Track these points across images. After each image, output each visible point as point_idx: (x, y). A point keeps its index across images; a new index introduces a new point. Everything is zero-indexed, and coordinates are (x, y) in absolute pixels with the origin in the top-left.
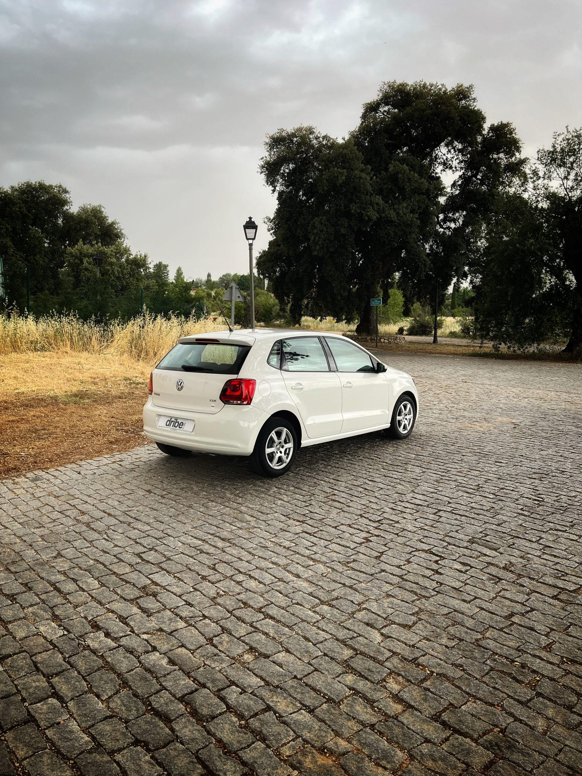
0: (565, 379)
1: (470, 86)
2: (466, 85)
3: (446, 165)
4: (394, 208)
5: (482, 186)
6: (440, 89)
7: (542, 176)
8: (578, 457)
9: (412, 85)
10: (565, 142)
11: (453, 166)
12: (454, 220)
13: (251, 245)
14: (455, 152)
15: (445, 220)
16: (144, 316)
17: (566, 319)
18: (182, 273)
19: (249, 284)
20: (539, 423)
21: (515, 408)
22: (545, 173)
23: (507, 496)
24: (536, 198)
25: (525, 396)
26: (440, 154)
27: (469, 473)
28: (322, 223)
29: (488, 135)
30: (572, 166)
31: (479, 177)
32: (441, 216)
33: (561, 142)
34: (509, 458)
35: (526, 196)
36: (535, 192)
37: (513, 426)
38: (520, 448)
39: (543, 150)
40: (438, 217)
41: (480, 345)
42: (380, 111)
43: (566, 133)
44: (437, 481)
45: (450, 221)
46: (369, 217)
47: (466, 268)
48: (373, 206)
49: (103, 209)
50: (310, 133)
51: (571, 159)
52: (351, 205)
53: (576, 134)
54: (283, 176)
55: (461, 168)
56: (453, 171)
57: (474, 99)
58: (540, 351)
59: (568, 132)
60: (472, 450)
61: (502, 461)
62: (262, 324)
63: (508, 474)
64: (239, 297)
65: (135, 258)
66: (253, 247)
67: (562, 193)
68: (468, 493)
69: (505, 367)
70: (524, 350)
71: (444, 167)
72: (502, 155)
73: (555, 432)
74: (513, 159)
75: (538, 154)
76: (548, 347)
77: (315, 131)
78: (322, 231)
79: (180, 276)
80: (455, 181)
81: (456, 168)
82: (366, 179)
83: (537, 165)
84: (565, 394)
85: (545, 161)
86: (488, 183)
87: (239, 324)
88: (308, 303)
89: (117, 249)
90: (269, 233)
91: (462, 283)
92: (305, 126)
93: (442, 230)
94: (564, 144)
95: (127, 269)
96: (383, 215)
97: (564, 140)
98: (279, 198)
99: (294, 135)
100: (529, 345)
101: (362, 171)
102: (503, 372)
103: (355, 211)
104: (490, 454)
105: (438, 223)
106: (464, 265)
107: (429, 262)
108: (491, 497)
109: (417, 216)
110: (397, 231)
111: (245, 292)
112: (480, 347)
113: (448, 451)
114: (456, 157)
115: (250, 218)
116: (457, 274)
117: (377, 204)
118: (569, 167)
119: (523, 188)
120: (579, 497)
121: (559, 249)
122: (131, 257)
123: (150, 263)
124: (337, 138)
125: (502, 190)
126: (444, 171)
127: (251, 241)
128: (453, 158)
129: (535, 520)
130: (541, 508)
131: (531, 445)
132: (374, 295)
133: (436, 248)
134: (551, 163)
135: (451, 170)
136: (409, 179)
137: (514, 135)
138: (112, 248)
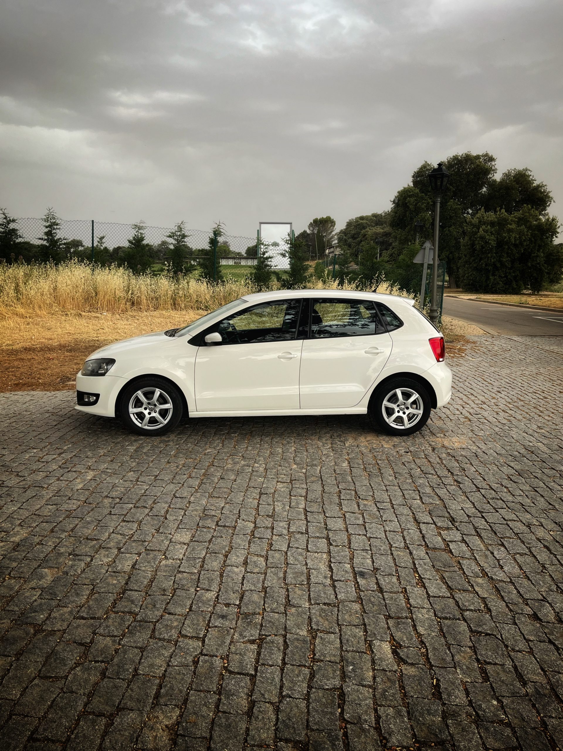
49: (530, 173)
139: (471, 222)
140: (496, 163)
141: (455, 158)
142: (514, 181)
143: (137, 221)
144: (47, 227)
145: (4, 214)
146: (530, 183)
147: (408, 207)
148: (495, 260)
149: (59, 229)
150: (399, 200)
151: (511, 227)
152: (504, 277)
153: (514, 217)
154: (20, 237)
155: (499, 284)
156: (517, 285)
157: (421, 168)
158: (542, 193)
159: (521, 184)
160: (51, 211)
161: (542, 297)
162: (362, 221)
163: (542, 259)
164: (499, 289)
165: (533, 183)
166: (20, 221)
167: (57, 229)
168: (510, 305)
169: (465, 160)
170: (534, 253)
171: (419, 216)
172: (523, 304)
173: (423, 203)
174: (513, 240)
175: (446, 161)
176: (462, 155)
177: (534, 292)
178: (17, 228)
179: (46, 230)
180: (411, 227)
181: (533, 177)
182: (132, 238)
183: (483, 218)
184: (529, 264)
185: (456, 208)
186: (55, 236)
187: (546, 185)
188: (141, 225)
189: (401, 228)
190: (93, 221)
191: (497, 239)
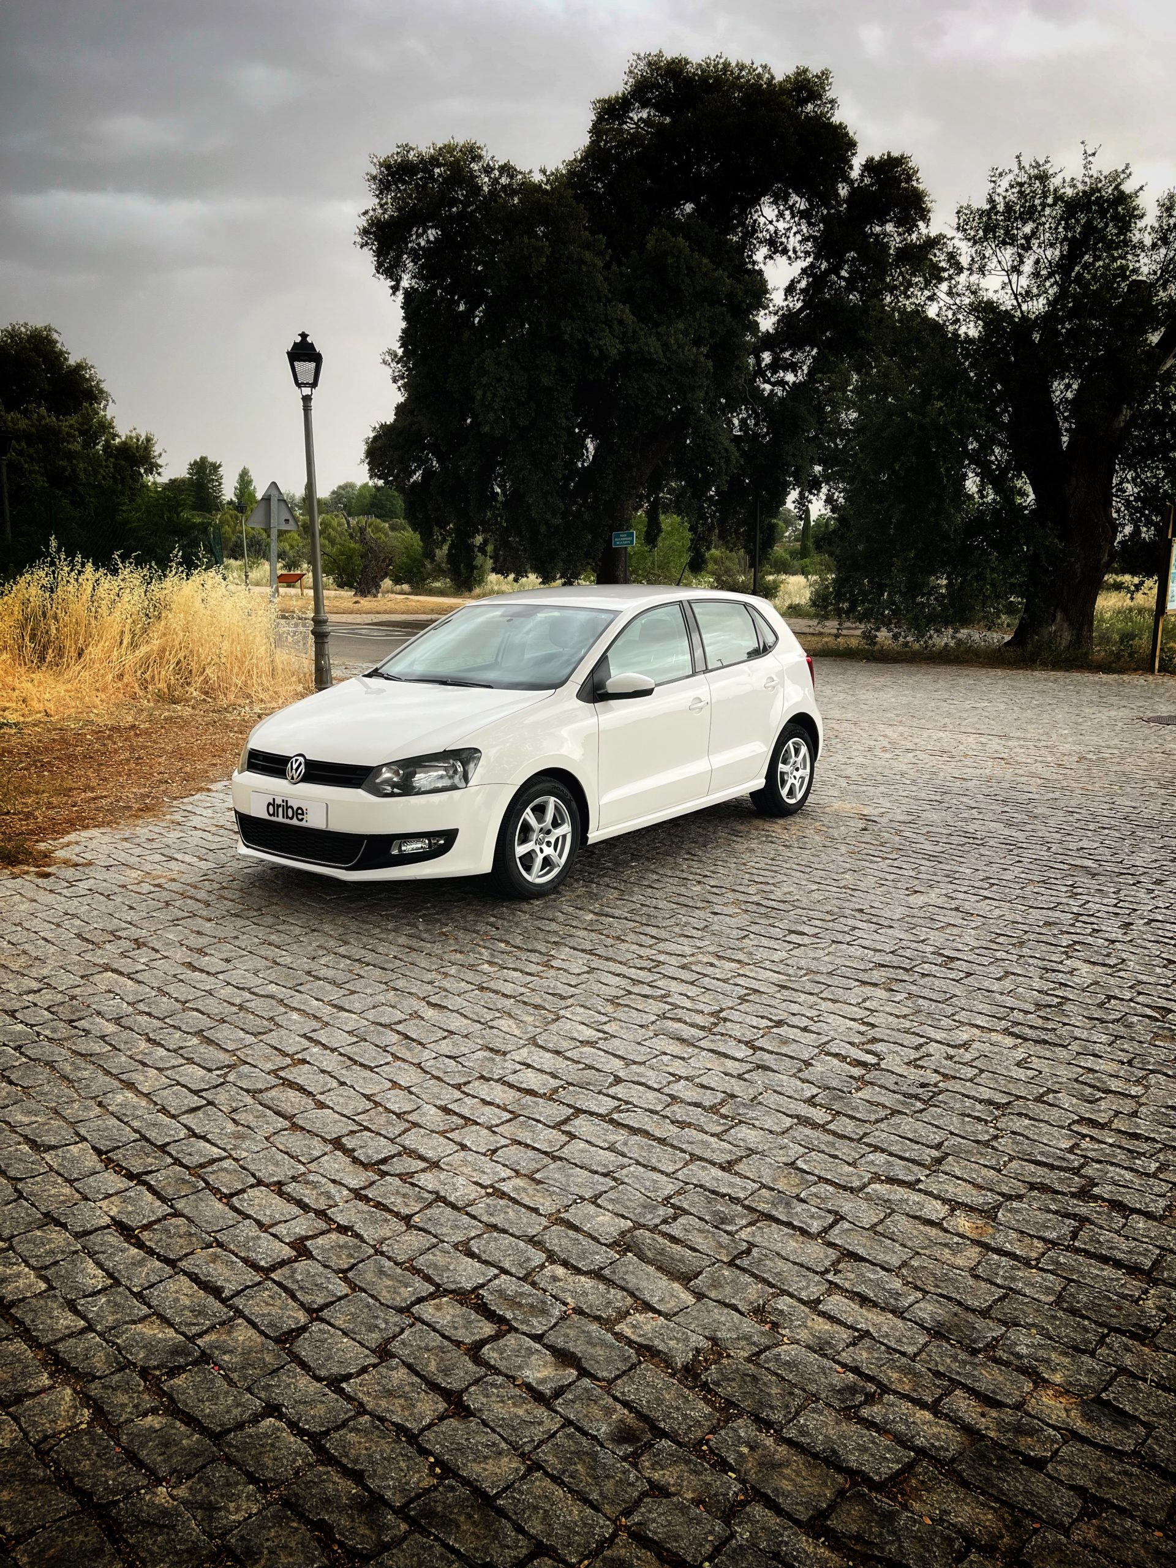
0: (1002, 707)
1: (823, 73)
2: (815, 69)
3: (776, 246)
4: (658, 333)
5: (850, 292)
6: (759, 76)
7: (965, 265)
8: (997, 912)
9: (700, 65)
10: (1015, 190)
11: (790, 247)
12: (794, 367)
13: (307, 399)
14: (793, 217)
15: (775, 366)
16: (53, 564)
17: (1011, 575)
18: (251, 481)
19: (393, 504)
20: (924, 815)
21: (879, 778)
22: (973, 260)
23: (784, 1050)
24: (954, 314)
25: (910, 746)
26: (762, 220)
27: (709, 970)
28: (500, 363)
29: (862, 181)
30: (1028, 242)
31: (844, 273)
32: (767, 357)
33: (1007, 191)
34: (829, 918)
35: (932, 311)
36: (952, 302)
37: (861, 824)
38: (862, 886)
39: (969, 206)
40: (759, 360)
41: (835, 631)
42: (631, 119)
43: (1016, 171)
44: (613, 1001)
45: (785, 369)
46: (601, 351)
47: (818, 469)
48: (610, 327)
49: (55, 336)
50: (473, 159)
51: (1028, 229)
52: (563, 324)
53: (1036, 171)
54: (415, 256)
55: (807, 254)
56: (789, 258)
57: (832, 101)
58: (959, 642)
59: (1020, 169)
60: (742, 897)
61: (806, 929)
62: (406, 587)
63: (810, 971)
64: (287, 521)
65: (124, 443)
66: (313, 403)
67: (1007, 302)
68: (682, 1040)
69: (882, 680)
70: (926, 642)
71: (770, 250)
72: (890, 227)
73: (955, 840)
74: (914, 236)
75: (959, 218)
76: (976, 636)
77: (483, 153)
78: (500, 380)
79: (247, 487)
80: (792, 281)
81: (795, 252)
82: (595, 266)
83: (956, 242)
84: (997, 739)
85: (973, 233)
86: (863, 287)
87: (351, 586)
88: (485, 542)
89: (82, 424)
90: (395, 386)
91: (810, 502)
92: (461, 143)
93: (768, 387)
94: (1012, 196)
95: (107, 467)
96: (634, 347)
97: (1012, 186)
98: (407, 305)
99: (434, 161)
100: (937, 631)
101: (587, 246)
102: (876, 689)
103: (572, 336)
104: (782, 906)
105: (760, 372)
106: (812, 462)
107: (737, 454)
108: (740, 1055)
109: (704, 350)
110: (664, 383)
111: (385, 521)
112: (837, 636)
113: (682, 900)
114: (795, 229)
115: (304, 336)
116: (798, 483)
117: (621, 322)
118: (1022, 247)
119: (927, 293)
120: (976, 1045)
121: (1002, 426)
122: (118, 440)
123: (160, 455)
124: (531, 172)
125: (891, 303)
126: (771, 258)
127: (306, 391)
128: (790, 229)
129: (839, 1142)
130: (866, 1093)
131: (892, 877)
132: (622, 524)
133: (756, 425)
134: (985, 238)
135: (785, 257)
136: (690, 269)
137: (914, 183)
138: (73, 420)
146: (62, 357)
158: (86, 380)
165: (68, 358)
181: (63, 345)
187: (92, 367)
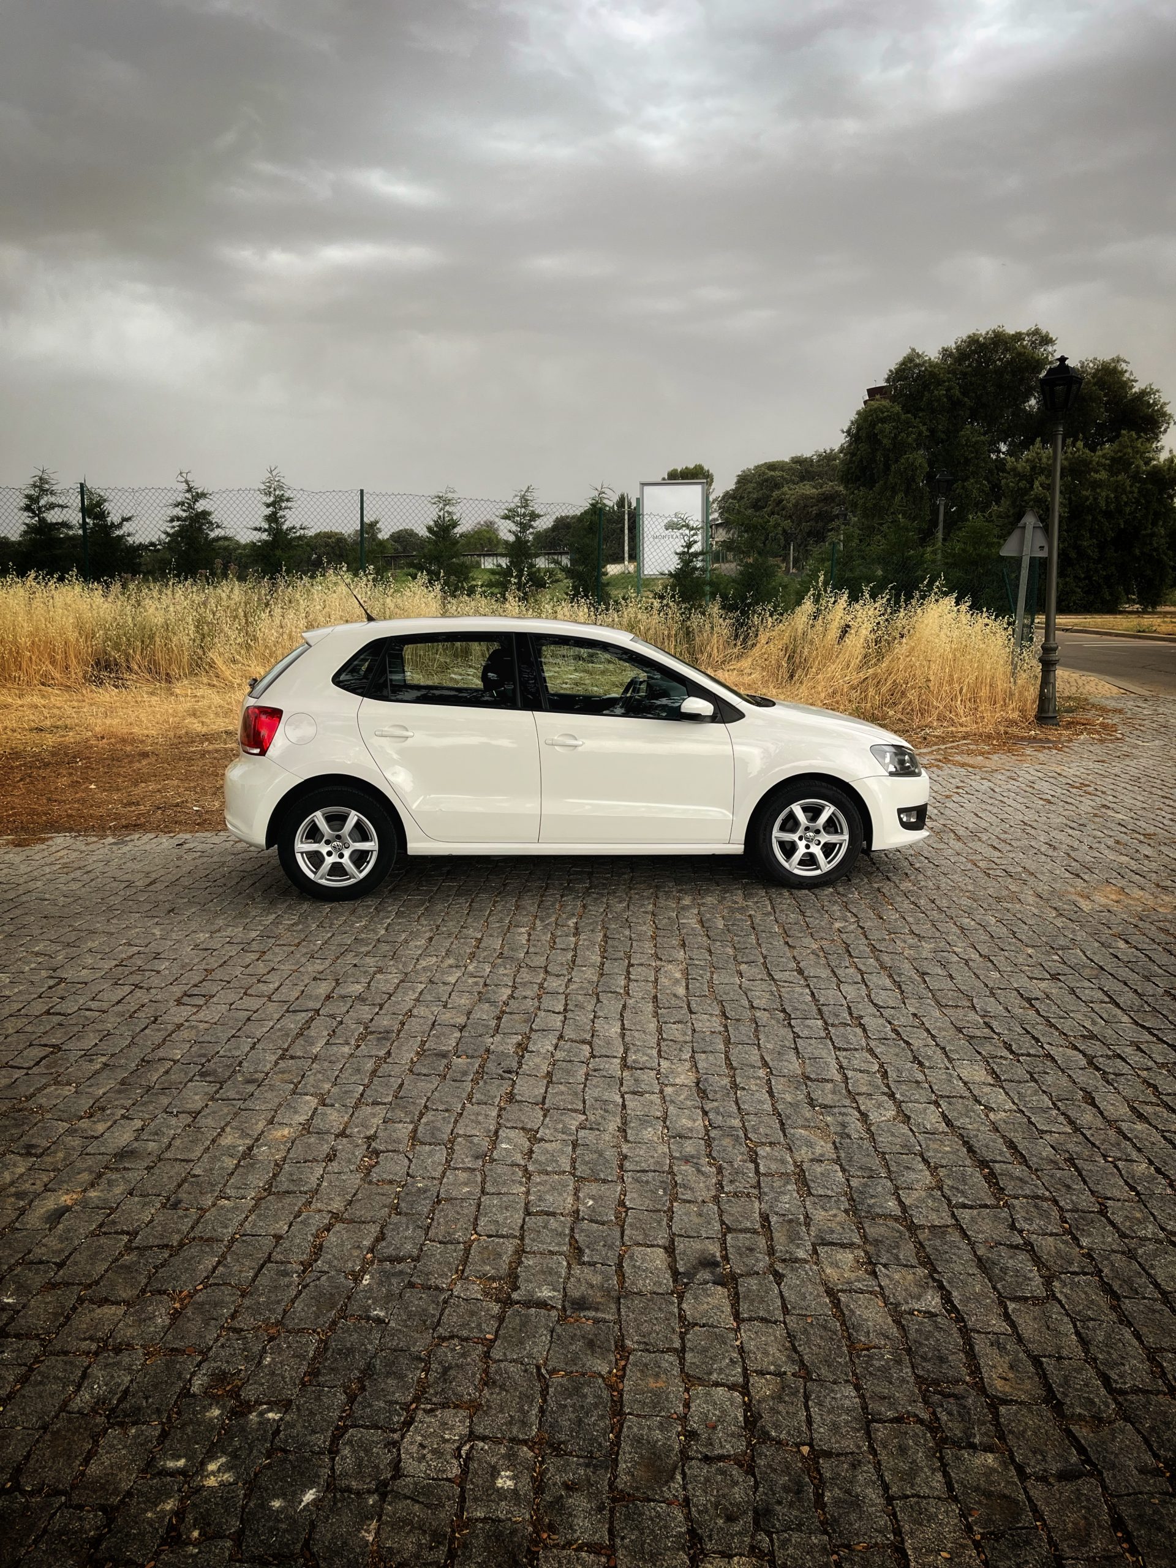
49: (1124, 366)
64: (1042, 548)
122: (1154, 463)
139: (1014, 469)
140: (1055, 347)
141: (973, 340)
142: (1095, 384)
143: (441, 490)
144: (268, 506)
145: (187, 482)
146: (1126, 385)
147: (879, 442)
148: (1066, 544)
149: (290, 508)
150: (859, 429)
151: (1097, 476)
152: (1085, 579)
153: (1104, 456)
154: (218, 526)
155: (1075, 592)
156: (1111, 594)
157: (903, 363)
158: (1149, 406)
159: (1109, 388)
160: (274, 473)
161: (1165, 617)
162: (772, 473)
163: (1163, 541)
164: (1075, 603)
165: (1132, 387)
166: (218, 496)
167: (286, 508)
168: (1117, 635)
169: (994, 343)
170: (1145, 529)
171: (903, 461)
172: (1144, 631)
173: (908, 435)
174: (1103, 504)
175: (954, 346)
176: (987, 333)
177: (1146, 607)
178: (212, 510)
179: (268, 511)
180: (885, 483)
181: (1131, 374)
182: (432, 523)
183: (1040, 460)
184: (1137, 552)
185: (977, 442)
186: (283, 523)
187: (1158, 391)
188: (450, 496)
189: (864, 486)
190: (362, 491)
191: (1070, 503)
